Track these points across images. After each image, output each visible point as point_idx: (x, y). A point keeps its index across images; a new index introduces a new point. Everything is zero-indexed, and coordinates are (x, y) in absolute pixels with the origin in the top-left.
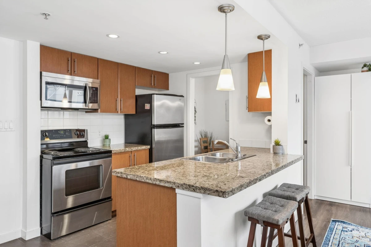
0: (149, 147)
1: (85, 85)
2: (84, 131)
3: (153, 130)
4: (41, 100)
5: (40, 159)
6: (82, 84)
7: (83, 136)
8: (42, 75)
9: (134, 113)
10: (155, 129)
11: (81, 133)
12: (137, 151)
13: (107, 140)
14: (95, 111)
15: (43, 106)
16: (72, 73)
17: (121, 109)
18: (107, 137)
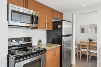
0: (60, 45)
1: (32, 14)
2: (30, 38)
3: (62, 37)
4: (8, 20)
5: (8, 57)
6: (31, 14)
7: (30, 41)
8: (9, 5)
9: (52, 30)
10: (64, 37)
11: (29, 39)
12: (56, 48)
13: (41, 42)
14: (36, 28)
15: (9, 24)
16: (26, 7)
17: (47, 28)
18: (40, 41)
